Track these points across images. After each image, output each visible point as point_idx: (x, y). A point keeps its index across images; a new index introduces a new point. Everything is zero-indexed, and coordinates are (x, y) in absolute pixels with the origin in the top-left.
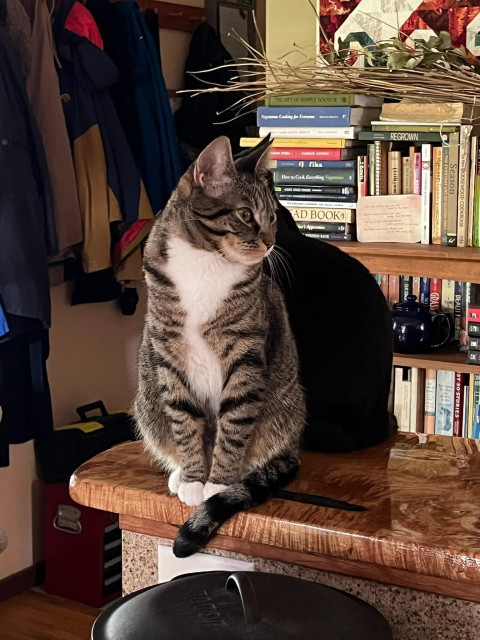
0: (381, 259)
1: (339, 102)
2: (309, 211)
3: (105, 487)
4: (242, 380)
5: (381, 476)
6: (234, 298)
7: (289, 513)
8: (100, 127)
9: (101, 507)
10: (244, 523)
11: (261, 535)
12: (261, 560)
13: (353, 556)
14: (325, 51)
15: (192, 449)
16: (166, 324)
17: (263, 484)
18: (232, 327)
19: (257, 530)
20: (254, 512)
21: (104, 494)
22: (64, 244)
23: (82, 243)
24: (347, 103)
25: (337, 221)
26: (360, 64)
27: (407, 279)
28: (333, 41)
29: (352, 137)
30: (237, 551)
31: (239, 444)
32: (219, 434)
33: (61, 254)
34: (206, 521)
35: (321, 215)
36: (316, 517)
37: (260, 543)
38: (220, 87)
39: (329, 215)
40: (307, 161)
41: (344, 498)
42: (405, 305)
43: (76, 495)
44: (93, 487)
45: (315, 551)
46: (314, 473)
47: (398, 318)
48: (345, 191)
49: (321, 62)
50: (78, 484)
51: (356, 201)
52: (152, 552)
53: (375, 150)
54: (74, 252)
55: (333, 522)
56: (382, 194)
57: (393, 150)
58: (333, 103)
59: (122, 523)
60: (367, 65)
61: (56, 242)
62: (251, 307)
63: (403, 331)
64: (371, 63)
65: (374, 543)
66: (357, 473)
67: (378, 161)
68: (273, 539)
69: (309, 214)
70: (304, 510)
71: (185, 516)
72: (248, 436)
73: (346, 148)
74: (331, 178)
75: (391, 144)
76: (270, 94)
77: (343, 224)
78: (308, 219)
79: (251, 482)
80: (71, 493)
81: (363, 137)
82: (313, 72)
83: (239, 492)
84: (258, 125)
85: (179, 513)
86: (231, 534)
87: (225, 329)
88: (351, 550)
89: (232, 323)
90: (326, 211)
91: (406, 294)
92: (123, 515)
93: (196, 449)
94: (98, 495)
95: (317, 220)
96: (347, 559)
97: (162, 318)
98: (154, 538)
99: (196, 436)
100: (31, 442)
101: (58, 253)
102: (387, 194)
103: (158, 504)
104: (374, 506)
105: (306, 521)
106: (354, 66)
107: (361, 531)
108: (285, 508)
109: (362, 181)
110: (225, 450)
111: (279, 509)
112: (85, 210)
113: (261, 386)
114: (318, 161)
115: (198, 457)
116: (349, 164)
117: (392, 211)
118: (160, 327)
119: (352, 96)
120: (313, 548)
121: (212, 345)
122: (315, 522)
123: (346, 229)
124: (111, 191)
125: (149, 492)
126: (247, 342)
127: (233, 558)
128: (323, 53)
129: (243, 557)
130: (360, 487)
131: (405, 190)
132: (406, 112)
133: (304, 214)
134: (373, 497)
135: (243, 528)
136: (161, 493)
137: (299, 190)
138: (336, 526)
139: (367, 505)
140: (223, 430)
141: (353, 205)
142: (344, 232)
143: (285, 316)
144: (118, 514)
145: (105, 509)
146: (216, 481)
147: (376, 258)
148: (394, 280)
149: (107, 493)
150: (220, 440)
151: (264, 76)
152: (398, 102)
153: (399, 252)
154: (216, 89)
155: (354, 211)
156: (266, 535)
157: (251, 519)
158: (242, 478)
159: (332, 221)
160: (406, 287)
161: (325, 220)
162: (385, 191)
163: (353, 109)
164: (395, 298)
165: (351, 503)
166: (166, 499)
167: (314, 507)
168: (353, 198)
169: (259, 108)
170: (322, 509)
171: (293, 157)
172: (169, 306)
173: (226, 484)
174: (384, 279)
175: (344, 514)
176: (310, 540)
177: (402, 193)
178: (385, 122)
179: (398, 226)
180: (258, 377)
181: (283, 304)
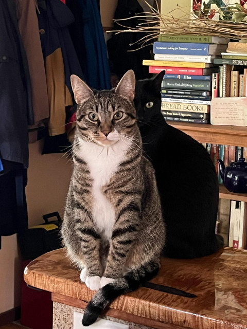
0: (224, 136)
1: (203, 41)
2: (182, 105)
3: (44, 276)
4: (127, 219)
5: (208, 275)
6: (121, 171)
7: (150, 297)
8: (62, 50)
9: (42, 288)
10: (123, 302)
11: (133, 309)
12: (133, 324)
13: (185, 325)
14: (196, 10)
15: (93, 257)
16: (83, 185)
17: (136, 279)
18: (121, 189)
19: (130, 306)
20: (129, 296)
21: (43, 280)
22: (38, 118)
23: (49, 118)
24: (207, 42)
25: (199, 111)
26: (216, 18)
27: (240, 148)
28: (201, 3)
29: (210, 62)
30: (119, 318)
31: (123, 256)
32: (111, 249)
33: (36, 124)
34: (102, 300)
35: (189, 108)
36: (166, 300)
37: (132, 314)
38: (132, 29)
39: (194, 108)
40: (182, 75)
41: (184, 289)
42: (237, 164)
43: (27, 279)
44: (37, 275)
45: (164, 321)
46: (168, 272)
47: (233, 171)
48: (204, 94)
49: (193, 17)
50: (29, 273)
51: (211, 100)
52: (70, 315)
53: (223, 70)
54: (45, 124)
55: (175, 304)
56: (226, 96)
57: (234, 70)
58: (199, 41)
59: (53, 298)
60: (220, 19)
61: (33, 117)
62: (133, 177)
63: (236, 179)
64: (222, 18)
65: (198, 318)
66: (195, 273)
67: (225, 77)
68: (140, 312)
69: (182, 107)
70: (159, 295)
71: (89, 296)
72: (128, 250)
73: (206, 68)
74: (196, 86)
75: (233, 66)
76: (162, 35)
77: (203, 114)
78: (182, 110)
79: (129, 278)
80: (24, 278)
81: (217, 62)
82: (188, 22)
83: (122, 283)
84: (154, 53)
85: (86, 294)
86: (115, 308)
87: (117, 190)
88: (185, 321)
89: (121, 186)
90: (192, 105)
91: (239, 157)
92: (53, 293)
93: (96, 257)
94: (39, 280)
95: (187, 110)
96: (183, 327)
97: (80, 181)
98: (71, 307)
99: (96, 249)
100: (15, 235)
101: (34, 124)
102: (230, 97)
103: (74, 287)
104: (201, 295)
105: (159, 302)
106: (213, 19)
107: (191, 310)
108: (148, 294)
109: (215, 88)
110: (114, 258)
111: (144, 294)
112: (51, 99)
113: (137, 223)
114: (189, 76)
115: (97, 262)
116: (207, 78)
117: (232, 107)
118: (79, 186)
119: (210, 37)
120: (163, 319)
121: (110, 199)
122: (164, 304)
123: (205, 117)
124: (67, 87)
125: (69, 280)
126: (130, 197)
127: (117, 321)
128: (194, 11)
129: (123, 321)
130: (194, 282)
131: (240, 94)
132: (242, 47)
133: (179, 106)
134: (201, 289)
135: (123, 305)
136: (76, 281)
137: (176, 92)
138: (176, 307)
139: (197, 293)
140: (114, 247)
141: (209, 103)
142: (203, 118)
143: (155, 182)
144: (51, 292)
145: (43, 289)
146: (108, 276)
147: (221, 135)
148: (232, 149)
149: (45, 279)
150: (112, 253)
151: (159, 23)
152: (238, 41)
153: (235, 132)
154: (130, 30)
155: (209, 106)
156: (136, 310)
157: (127, 300)
158: (124, 274)
159: (196, 111)
160: (240, 152)
161: (192, 111)
162: (228, 95)
163: (210, 45)
164: (233, 159)
165: (188, 292)
166: (79, 285)
167: (165, 294)
168: (209, 98)
169: (155, 43)
170: (170, 295)
171: (174, 72)
172: (84, 175)
173: (114, 278)
174: (226, 147)
175: (182, 299)
176: (161, 314)
177: (238, 97)
178: (229, 53)
179: (235, 116)
180: (136, 217)
181: (154, 176)
